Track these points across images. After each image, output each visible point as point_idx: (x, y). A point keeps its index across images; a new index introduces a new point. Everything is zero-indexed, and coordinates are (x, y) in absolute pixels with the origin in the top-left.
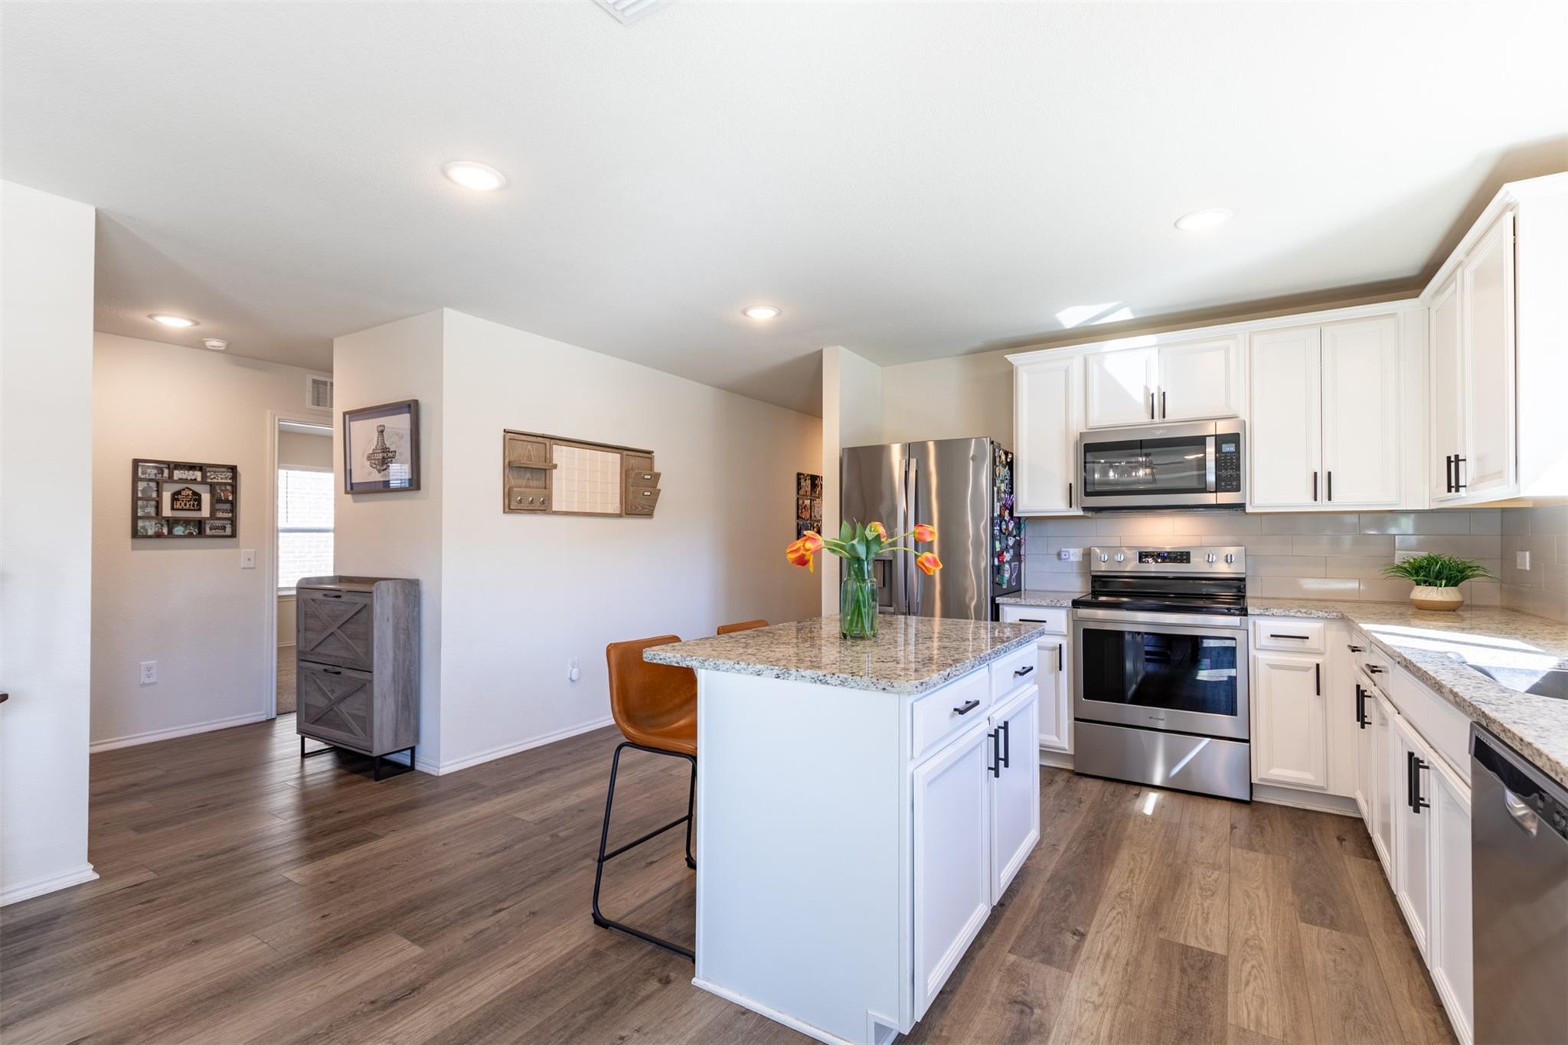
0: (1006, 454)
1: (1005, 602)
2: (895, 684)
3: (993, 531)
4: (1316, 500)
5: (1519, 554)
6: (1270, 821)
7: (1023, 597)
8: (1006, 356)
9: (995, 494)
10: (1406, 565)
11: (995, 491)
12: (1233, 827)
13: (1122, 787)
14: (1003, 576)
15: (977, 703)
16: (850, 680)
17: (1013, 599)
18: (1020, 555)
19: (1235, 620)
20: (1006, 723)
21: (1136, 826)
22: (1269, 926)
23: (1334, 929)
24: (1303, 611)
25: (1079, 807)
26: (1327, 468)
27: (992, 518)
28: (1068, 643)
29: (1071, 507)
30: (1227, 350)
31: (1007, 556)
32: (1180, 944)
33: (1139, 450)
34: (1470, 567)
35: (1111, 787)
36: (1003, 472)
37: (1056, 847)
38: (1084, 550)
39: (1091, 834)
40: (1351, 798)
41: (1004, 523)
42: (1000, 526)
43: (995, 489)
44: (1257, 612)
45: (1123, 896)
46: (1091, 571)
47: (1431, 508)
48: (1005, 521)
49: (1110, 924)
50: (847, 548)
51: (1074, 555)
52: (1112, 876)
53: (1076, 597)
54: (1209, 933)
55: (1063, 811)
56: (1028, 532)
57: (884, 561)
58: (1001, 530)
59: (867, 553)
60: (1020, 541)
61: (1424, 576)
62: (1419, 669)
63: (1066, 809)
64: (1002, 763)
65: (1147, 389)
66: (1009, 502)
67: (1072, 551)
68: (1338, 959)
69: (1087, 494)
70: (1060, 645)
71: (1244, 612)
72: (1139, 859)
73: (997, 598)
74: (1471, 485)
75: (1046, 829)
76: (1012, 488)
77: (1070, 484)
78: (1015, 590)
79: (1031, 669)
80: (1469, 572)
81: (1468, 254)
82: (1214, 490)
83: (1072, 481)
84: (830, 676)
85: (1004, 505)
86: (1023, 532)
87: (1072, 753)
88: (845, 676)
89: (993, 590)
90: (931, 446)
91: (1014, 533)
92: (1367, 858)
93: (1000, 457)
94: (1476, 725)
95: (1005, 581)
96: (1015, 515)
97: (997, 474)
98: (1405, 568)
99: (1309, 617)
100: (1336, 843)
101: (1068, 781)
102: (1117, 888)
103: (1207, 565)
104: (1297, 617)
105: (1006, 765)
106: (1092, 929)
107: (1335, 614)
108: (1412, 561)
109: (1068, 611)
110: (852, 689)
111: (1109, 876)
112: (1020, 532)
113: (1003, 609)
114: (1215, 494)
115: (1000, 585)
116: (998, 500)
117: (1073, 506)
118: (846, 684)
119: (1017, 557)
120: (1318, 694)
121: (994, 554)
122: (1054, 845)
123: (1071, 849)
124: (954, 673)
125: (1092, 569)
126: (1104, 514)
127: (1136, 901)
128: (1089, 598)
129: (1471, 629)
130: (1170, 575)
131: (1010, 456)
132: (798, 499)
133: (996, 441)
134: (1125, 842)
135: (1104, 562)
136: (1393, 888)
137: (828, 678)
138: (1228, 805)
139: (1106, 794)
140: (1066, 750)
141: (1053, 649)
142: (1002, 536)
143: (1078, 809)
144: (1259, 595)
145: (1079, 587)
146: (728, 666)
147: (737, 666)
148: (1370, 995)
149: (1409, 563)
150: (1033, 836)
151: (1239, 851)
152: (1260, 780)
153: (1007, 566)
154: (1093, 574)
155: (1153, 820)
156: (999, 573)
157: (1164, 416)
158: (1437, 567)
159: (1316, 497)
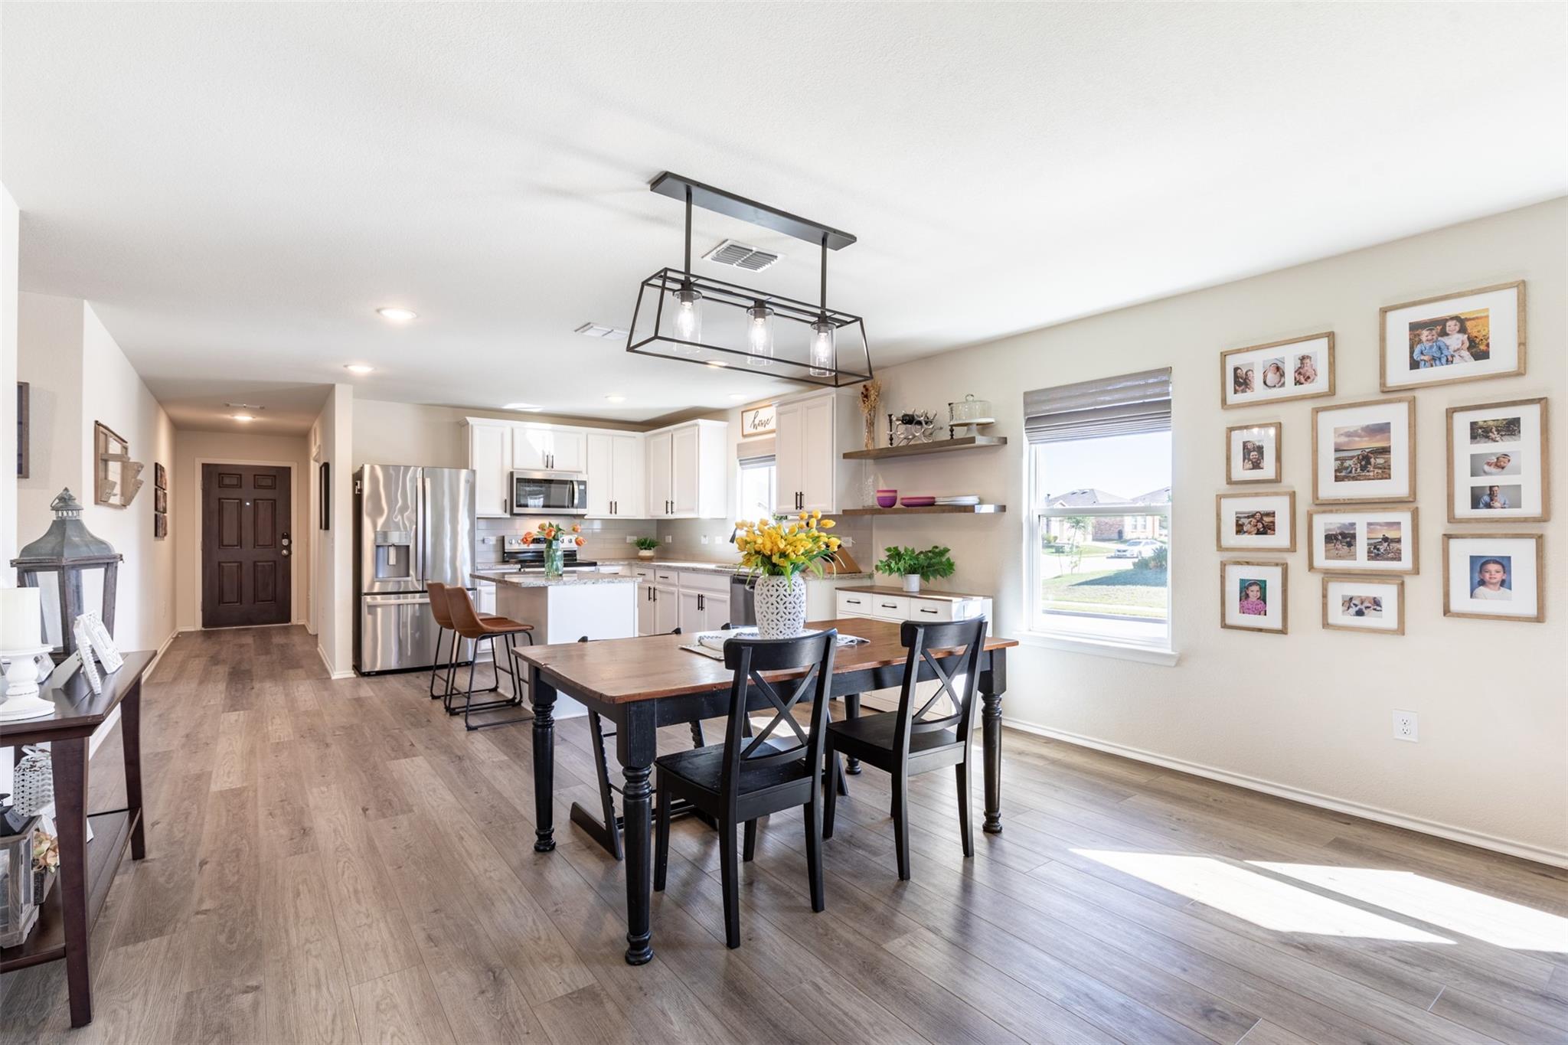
157: (552, 467)
158: (648, 542)
159: (611, 512)
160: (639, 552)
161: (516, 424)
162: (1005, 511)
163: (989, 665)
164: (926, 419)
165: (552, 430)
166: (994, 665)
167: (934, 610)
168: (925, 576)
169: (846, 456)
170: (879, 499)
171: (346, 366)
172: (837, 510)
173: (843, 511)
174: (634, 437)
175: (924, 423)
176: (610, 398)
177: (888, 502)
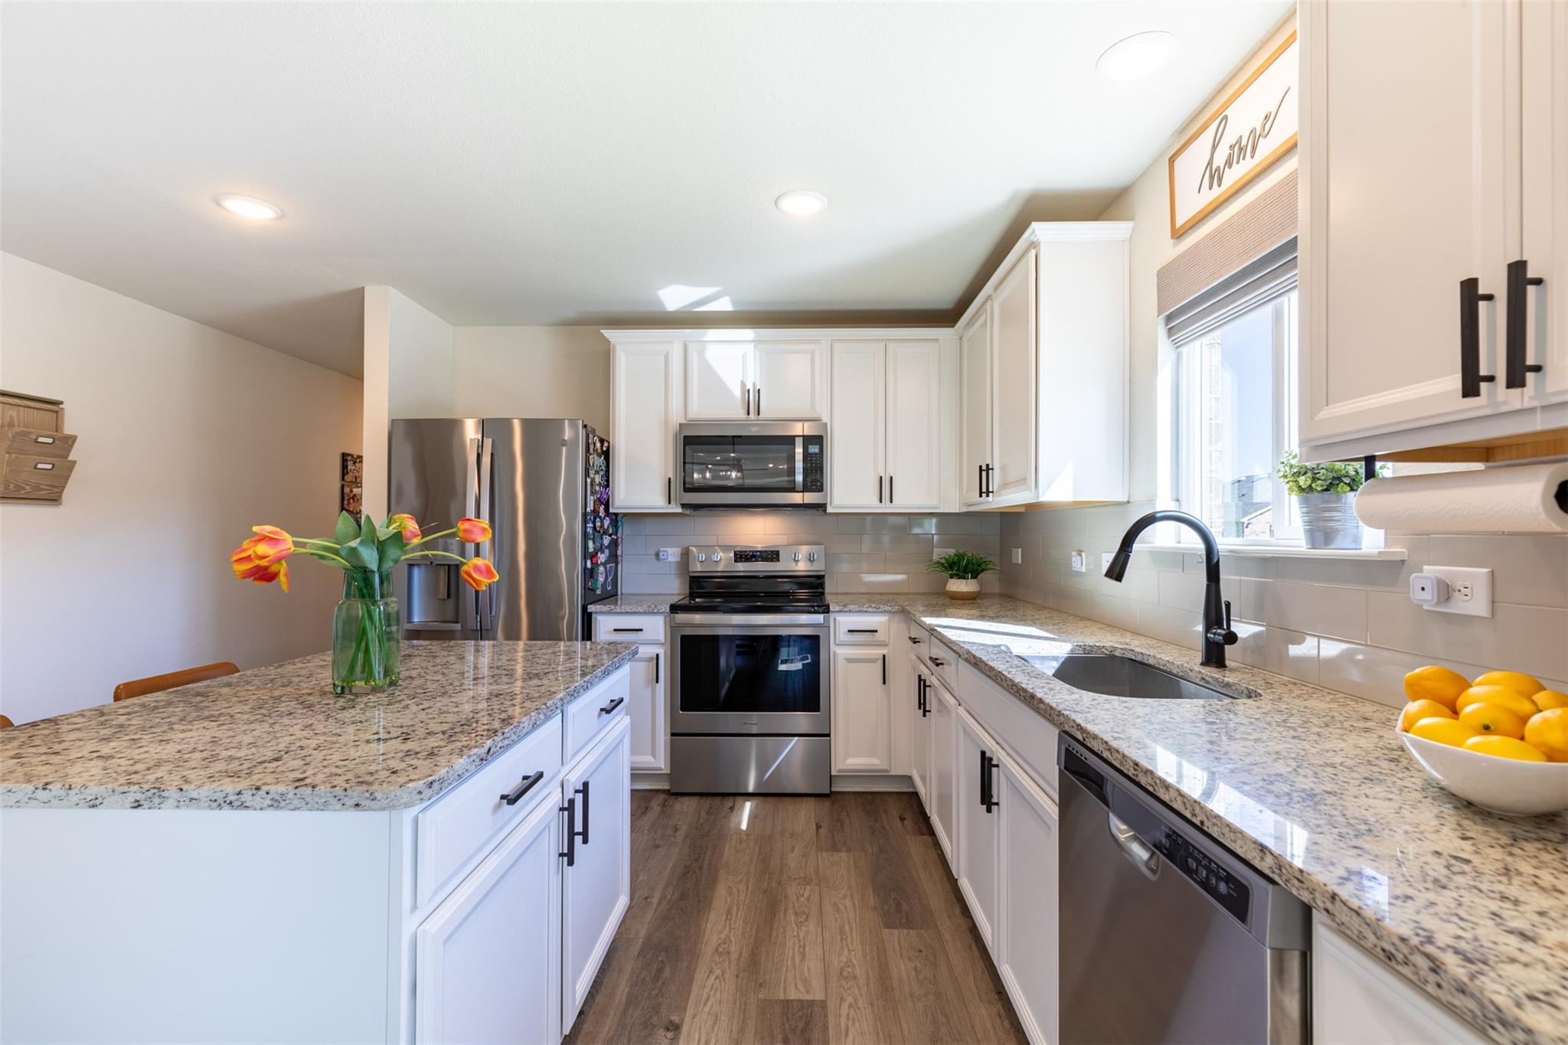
0: (602, 441)
1: (598, 610)
2: (378, 795)
3: (586, 527)
4: (881, 502)
5: (1014, 550)
6: (847, 812)
7: (619, 603)
8: (602, 331)
9: (589, 487)
10: (943, 561)
11: (589, 483)
12: (818, 827)
13: (717, 800)
14: (597, 580)
15: (540, 776)
16: (291, 795)
17: (607, 606)
18: (617, 556)
19: (819, 618)
20: (586, 785)
21: (732, 847)
22: (859, 944)
23: (910, 928)
24: (873, 606)
25: (675, 837)
26: (891, 472)
27: (585, 515)
28: (665, 653)
29: (670, 503)
30: (813, 354)
31: (602, 558)
32: (781, 1000)
33: (732, 446)
34: (985, 562)
35: (707, 803)
36: (598, 461)
37: (649, 900)
38: (682, 549)
39: (687, 871)
40: (907, 776)
41: (598, 519)
42: (594, 523)
43: (589, 480)
44: (837, 608)
45: (721, 949)
46: (689, 572)
47: (961, 511)
48: (600, 517)
49: (708, 999)
50: (343, 553)
51: (672, 554)
52: (708, 925)
53: (675, 600)
54: (807, 974)
55: (657, 846)
56: (626, 530)
57: (449, 565)
58: (594, 528)
59: (381, 560)
60: (617, 540)
61: (957, 570)
62: (992, 669)
63: (661, 843)
64: (578, 839)
65: (743, 384)
66: (605, 497)
67: (670, 550)
68: (918, 964)
69: (686, 490)
70: (657, 655)
71: (826, 610)
72: (735, 890)
73: (589, 607)
74: (997, 491)
75: (638, 876)
76: (608, 481)
77: (670, 479)
78: (610, 595)
79: (621, 700)
80: (983, 566)
81: (996, 289)
82: (802, 490)
83: (671, 475)
84: (250, 793)
85: (599, 499)
86: (620, 530)
87: (669, 772)
88: (281, 788)
89: (585, 596)
90: (517, 425)
91: (611, 532)
92: (922, 834)
93: (594, 443)
94: (1065, 735)
95: (599, 586)
96: (611, 510)
97: (591, 463)
98: (942, 564)
99: (878, 612)
100: (898, 823)
101: (664, 804)
102: (715, 940)
103: (794, 563)
104: (869, 612)
105: (585, 841)
106: (688, 1014)
107: (897, 607)
108: (947, 557)
109: (665, 617)
110: (297, 812)
111: (706, 925)
112: (617, 530)
113: (596, 618)
114: (802, 494)
115: (593, 590)
116: (592, 493)
117: (672, 502)
118: (283, 804)
119: (614, 558)
120: (884, 683)
121: (586, 555)
122: (647, 898)
123: (665, 897)
124: (501, 744)
125: (690, 570)
126: (702, 512)
127: (734, 955)
128: (686, 602)
129: (998, 617)
130: (761, 575)
131: (606, 444)
132: (343, 486)
133: (590, 425)
134: (721, 871)
135: (702, 562)
136: (954, 873)
137: (247, 796)
138: (811, 801)
139: (702, 813)
140: (661, 770)
141: (650, 660)
142: (596, 534)
143: (674, 840)
144: (835, 591)
145: (675, 589)
146: (19, 796)
147: (40, 794)
148: (948, 1002)
149: (945, 558)
150: (623, 902)
151: (825, 854)
152: (839, 771)
153: (602, 569)
154: (691, 574)
155: (747, 835)
156: (592, 577)
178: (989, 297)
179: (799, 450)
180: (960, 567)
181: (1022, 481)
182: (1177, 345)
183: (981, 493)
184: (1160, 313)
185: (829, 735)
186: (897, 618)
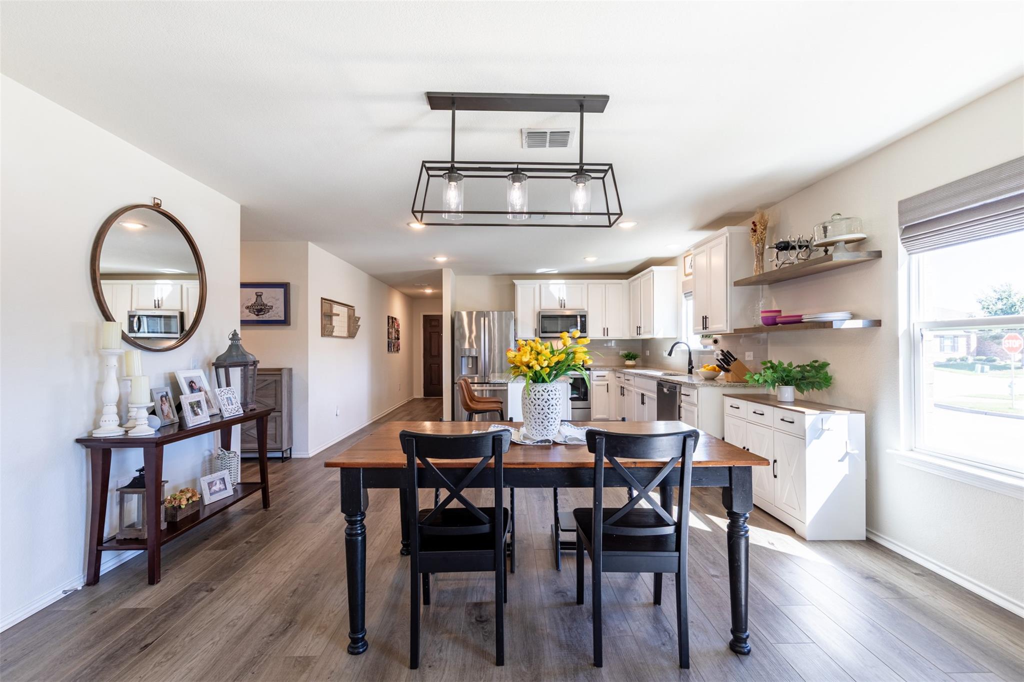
5: (646, 351)
8: (512, 280)
24: (604, 368)
26: (607, 327)
30: (582, 288)
33: (558, 318)
34: (637, 355)
44: (593, 369)
47: (632, 339)
65: (559, 298)
69: (540, 332)
74: (642, 334)
76: (516, 328)
77: (536, 329)
81: (642, 276)
83: (536, 327)
90: (496, 313)
98: (623, 356)
99: (606, 370)
104: (603, 370)
107: (612, 369)
117: (536, 336)
120: (608, 392)
126: (547, 339)
132: (388, 329)
149: (624, 354)
157: (565, 307)
158: (631, 355)
159: (604, 335)
160: (625, 362)
161: (543, 282)
162: (880, 325)
163: (728, 482)
164: (799, 244)
165: (565, 284)
166: (733, 482)
167: (791, 421)
168: (798, 387)
169: (737, 284)
170: (763, 318)
171: (434, 258)
172: (731, 330)
173: (735, 330)
174: (621, 284)
175: (797, 247)
176: (586, 259)
177: (770, 321)
178: (639, 277)
179: (579, 319)
180: (629, 357)
181: (650, 332)
182: (687, 300)
183: (637, 334)
184: (683, 292)
185: (590, 408)
186: (611, 372)
